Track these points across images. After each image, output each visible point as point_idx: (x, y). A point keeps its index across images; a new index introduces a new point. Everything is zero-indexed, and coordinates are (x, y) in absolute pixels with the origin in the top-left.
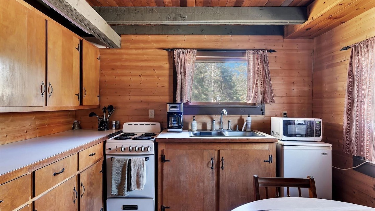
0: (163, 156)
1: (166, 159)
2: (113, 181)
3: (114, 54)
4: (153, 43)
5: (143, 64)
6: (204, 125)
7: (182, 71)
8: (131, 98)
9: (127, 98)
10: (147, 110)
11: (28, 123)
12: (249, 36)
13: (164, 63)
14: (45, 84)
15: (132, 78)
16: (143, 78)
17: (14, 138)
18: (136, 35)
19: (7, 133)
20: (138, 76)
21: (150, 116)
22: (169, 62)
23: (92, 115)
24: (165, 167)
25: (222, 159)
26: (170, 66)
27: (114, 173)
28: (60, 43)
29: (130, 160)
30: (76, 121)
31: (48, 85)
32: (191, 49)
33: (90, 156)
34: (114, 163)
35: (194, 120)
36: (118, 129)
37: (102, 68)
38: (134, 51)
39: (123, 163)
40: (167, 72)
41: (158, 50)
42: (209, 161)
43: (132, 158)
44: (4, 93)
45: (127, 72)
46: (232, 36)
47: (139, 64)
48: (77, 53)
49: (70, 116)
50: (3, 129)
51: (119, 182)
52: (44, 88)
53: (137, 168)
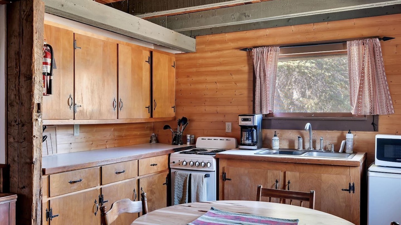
0: (224, 173)
1: (227, 178)
2: (175, 195)
3: (190, 59)
4: (230, 43)
5: (219, 68)
6: (292, 143)
7: (262, 74)
8: (206, 109)
9: (202, 109)
10: (224, 123)
11: (108, 134)
12: (354, 19)
13: (242, 66)
14: (116, 100)
15: (207, 86)
16: (219, 86)
17: (97, 146)
18: (211, 35)
19: (92, 141)
20: (213, 82)
21: (227, 131)
22: (249, 64)
23: (166, 127)
24: (226, 186)
25: (289, 183)
26: (249, 69)
27: (176, 187)
28: (130, 61)
29: (190, 175)
30: (153, 134)
31: (119, 101)
32: (272, 46)
33: (151, 165)
34: (176, 177)
35: (275, 136)
36: (193, 144)
37: (178, 75)
38: (209, 55)
39: (184, 178)
40: (246, 77)
41: (236, 51)
42: (273, 183)
43: (193, 173)
44: (87, 110)
45: (202, 78)
46: (329, 22)
47: (215, 69)
48: (148, 65)
49: (147, 128)
50: (90, 138)
51: (181, 197)
52: (116, 104)
53: (197, 184)
